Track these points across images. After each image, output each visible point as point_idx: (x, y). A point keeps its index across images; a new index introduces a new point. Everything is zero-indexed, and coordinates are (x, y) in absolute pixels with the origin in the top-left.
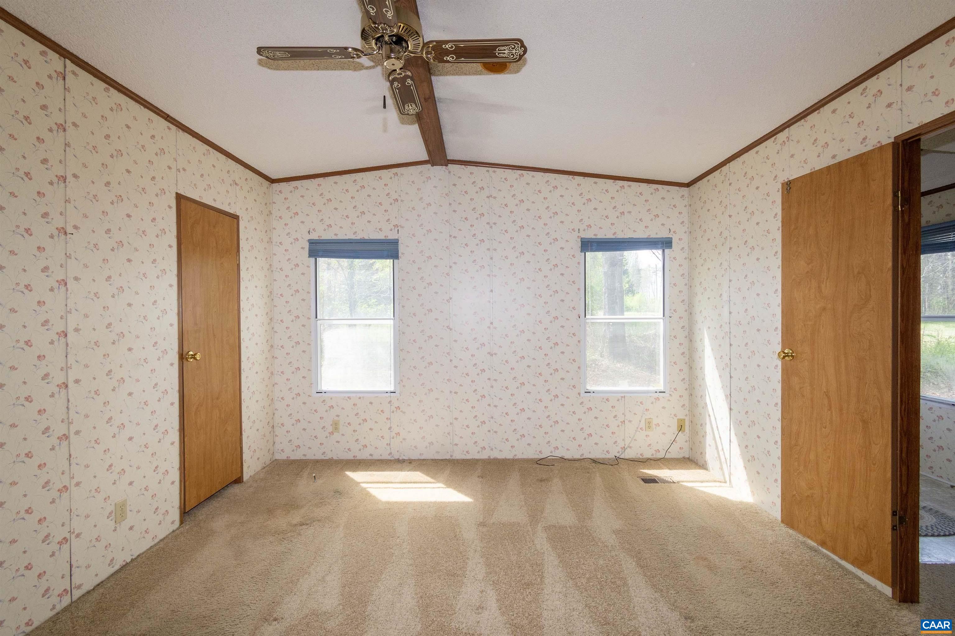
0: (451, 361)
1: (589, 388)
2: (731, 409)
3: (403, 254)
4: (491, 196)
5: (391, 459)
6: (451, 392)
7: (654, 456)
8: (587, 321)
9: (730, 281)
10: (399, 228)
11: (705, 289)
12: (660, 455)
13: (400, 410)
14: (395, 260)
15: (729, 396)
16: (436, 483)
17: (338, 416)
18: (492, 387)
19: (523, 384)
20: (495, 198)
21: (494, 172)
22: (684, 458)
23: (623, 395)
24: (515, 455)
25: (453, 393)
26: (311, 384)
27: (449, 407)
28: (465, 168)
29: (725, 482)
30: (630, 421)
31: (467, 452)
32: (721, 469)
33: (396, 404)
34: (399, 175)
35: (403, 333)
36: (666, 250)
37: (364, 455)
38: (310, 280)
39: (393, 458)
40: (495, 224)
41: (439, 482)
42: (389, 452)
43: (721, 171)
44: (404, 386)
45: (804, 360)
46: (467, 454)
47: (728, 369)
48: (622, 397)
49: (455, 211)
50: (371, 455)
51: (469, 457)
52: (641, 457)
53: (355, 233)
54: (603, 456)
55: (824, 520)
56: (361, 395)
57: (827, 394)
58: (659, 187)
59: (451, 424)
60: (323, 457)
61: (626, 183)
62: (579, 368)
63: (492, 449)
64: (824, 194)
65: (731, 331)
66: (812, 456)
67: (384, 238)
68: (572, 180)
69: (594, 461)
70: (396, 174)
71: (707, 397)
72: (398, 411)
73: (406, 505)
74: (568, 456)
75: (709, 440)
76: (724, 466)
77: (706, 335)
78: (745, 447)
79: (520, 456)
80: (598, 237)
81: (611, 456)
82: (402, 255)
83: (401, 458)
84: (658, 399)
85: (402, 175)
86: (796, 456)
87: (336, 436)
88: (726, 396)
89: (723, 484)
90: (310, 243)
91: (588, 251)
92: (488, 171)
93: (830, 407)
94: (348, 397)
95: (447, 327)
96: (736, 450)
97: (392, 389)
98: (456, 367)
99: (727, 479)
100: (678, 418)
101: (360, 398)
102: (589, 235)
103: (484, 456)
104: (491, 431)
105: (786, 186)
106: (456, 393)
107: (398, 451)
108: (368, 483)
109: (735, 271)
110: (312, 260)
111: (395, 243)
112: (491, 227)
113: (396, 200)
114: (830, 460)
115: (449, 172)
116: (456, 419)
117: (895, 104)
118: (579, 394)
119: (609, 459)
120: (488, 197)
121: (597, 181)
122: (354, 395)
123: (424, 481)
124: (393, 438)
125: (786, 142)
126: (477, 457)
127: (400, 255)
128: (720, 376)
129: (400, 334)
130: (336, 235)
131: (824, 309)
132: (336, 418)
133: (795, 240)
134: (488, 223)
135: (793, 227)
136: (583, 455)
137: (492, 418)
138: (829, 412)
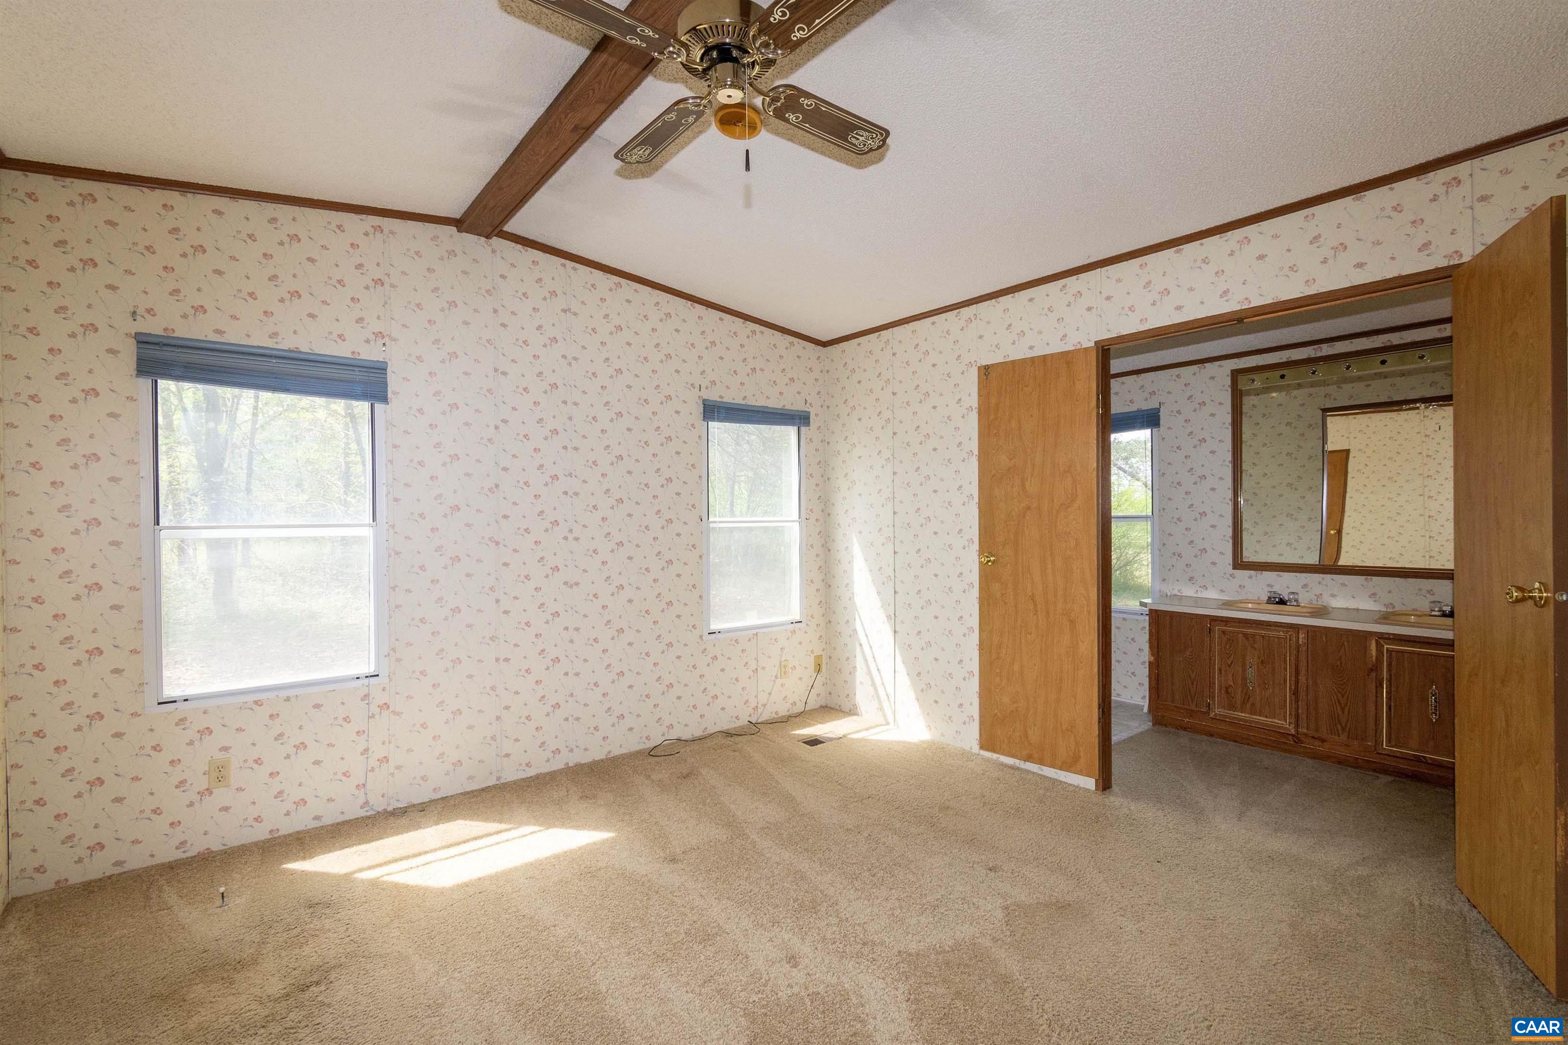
0: (497, 601)
1: (714, 627)
2: (895, 632)
3: (395, 393)
4: (570, 309)
5: (368, 814)
6: (497, 660)
7: (791, 712)
8: (712, 525)
9: (895, 473)
10: (387, 340)
11: (853, 482)
12: (799, 708)
13: (391, 710)
14: (376, 405)
15: (893, 617)
16: (517, 828)
17: (225, 749)
18: (572, 641)
19: (621, 631)
20: (575, 314)
21: (575, 269)
22: (822, 707)
23: (755, 631)
24: (609, 752)
25: (501, 661)
26: (141, 684)
27: (493, 688)
28: (522, 250)
29: (888, 724)
30: (763, 668)
31: (528, 765)
32: (881, 709)
33: (379, 698)
34: (386, 231)
35: (397, 553)
36: (803, 429)
37: (302, 821)
38: (137, 433)
39: (373, 813)
40: (575, 359)
41: (521, 824)
42: (362, 800)
43: (879, 335)
44: (398, 660)
45: (1006, 564)
46: (527, 769)
47: (892, 584)
48: (754, 634)
49: (504, 325)
50: (317, 818)
51: (532, 772)
52: (776, 716)
53: (274, 335)
54: (733, 725)
55: (1030, 732)
56: (291, 693)
57: (1032, 598)
58: (796, 340)
59: (498, 718)
60: (179, 855)
61: (757, 327)
62: (701, 597)
63: (571, 750)
64: (1027, 386)
65: (896, 536)
66: (1016, 667)
67: (349, 355)
68: (691, 308)
69: (728, 734)
70: (379, 229)
71: (858, 622)
72: (385, 713)
73: (506, 876)
74: (686, 736)
75: (860, 675)
76: (886, 704)
77: (855, 540)
78: (917, 675)
79: (617, 751)
80: (724, 400)
81: (743, 721)
82: (393, 396)
83: (390, 808)
84: (794, 632)
85: (392, 232)
86: (998, 671)
87: (222, 796)
88: (889, 617)
89: (887, 727)
90: (138, 342)
91: (713, 420)
92: (564, 265)
93: (1036, 611)
94: (256, 702)
95: (490, 539)
96: (904, 679)
97: (372, 670)
98: (506, 612)
99: (890, 718)
100: (815, 654)
101: (288, 699)
102: (713, 396)
103: (557, 764)
104: (570, 719)
105: (983, 371)
106: (507, 660)
107: (383, 796)
108: (370, 868)
109: (901, 462)
110: (145, 384)
111: (379, 370)
112: (570, 364)
113: (379, 282)
114: (1036, 668)
115: (494, 251)
116: (507, 708)
117: (1095, 309)
118: (701, 637)
119: (742, 727)
120: (564, 311)
121: (724, 318)
122: (271, 695)
123: (493, 830)
124: (373, 770)
125: (973, 320)
126: (546, 768)
127: (390, 395)
128: (879, 593)
129: (390, 556)
130: (219, 332)
131: (1029, 508)
132: (221, 755)
133: (995, 432)
134: (564, 357)
135: (992, 417)
136: (706, 729)
137: (572, 695)
138: (1035, 617)
